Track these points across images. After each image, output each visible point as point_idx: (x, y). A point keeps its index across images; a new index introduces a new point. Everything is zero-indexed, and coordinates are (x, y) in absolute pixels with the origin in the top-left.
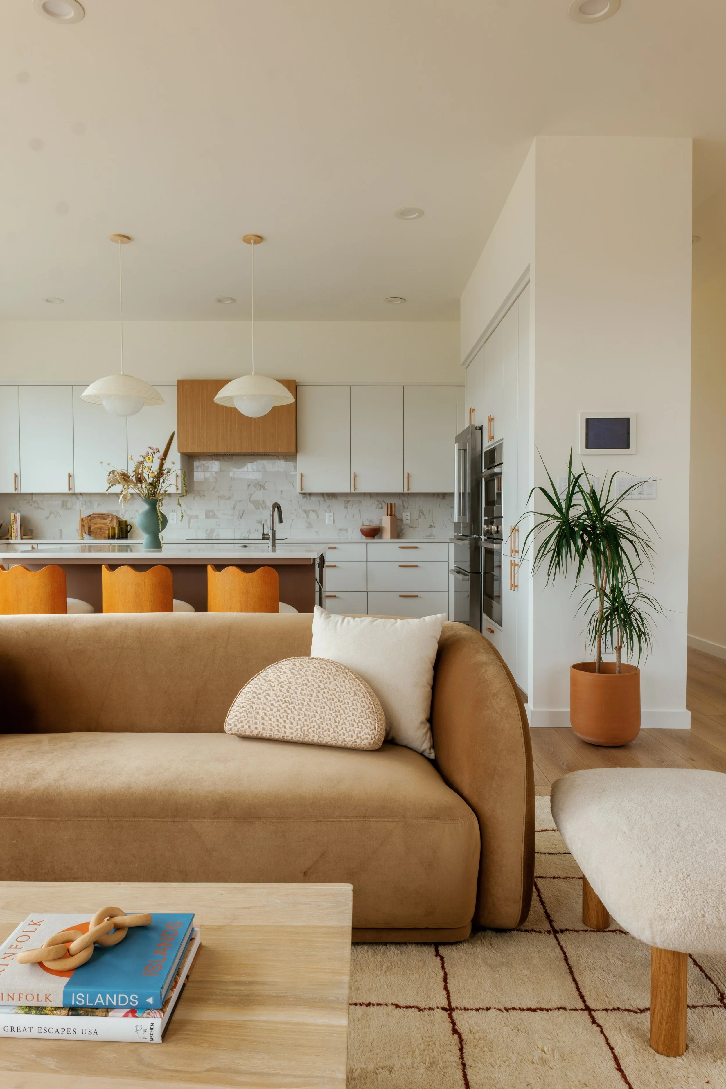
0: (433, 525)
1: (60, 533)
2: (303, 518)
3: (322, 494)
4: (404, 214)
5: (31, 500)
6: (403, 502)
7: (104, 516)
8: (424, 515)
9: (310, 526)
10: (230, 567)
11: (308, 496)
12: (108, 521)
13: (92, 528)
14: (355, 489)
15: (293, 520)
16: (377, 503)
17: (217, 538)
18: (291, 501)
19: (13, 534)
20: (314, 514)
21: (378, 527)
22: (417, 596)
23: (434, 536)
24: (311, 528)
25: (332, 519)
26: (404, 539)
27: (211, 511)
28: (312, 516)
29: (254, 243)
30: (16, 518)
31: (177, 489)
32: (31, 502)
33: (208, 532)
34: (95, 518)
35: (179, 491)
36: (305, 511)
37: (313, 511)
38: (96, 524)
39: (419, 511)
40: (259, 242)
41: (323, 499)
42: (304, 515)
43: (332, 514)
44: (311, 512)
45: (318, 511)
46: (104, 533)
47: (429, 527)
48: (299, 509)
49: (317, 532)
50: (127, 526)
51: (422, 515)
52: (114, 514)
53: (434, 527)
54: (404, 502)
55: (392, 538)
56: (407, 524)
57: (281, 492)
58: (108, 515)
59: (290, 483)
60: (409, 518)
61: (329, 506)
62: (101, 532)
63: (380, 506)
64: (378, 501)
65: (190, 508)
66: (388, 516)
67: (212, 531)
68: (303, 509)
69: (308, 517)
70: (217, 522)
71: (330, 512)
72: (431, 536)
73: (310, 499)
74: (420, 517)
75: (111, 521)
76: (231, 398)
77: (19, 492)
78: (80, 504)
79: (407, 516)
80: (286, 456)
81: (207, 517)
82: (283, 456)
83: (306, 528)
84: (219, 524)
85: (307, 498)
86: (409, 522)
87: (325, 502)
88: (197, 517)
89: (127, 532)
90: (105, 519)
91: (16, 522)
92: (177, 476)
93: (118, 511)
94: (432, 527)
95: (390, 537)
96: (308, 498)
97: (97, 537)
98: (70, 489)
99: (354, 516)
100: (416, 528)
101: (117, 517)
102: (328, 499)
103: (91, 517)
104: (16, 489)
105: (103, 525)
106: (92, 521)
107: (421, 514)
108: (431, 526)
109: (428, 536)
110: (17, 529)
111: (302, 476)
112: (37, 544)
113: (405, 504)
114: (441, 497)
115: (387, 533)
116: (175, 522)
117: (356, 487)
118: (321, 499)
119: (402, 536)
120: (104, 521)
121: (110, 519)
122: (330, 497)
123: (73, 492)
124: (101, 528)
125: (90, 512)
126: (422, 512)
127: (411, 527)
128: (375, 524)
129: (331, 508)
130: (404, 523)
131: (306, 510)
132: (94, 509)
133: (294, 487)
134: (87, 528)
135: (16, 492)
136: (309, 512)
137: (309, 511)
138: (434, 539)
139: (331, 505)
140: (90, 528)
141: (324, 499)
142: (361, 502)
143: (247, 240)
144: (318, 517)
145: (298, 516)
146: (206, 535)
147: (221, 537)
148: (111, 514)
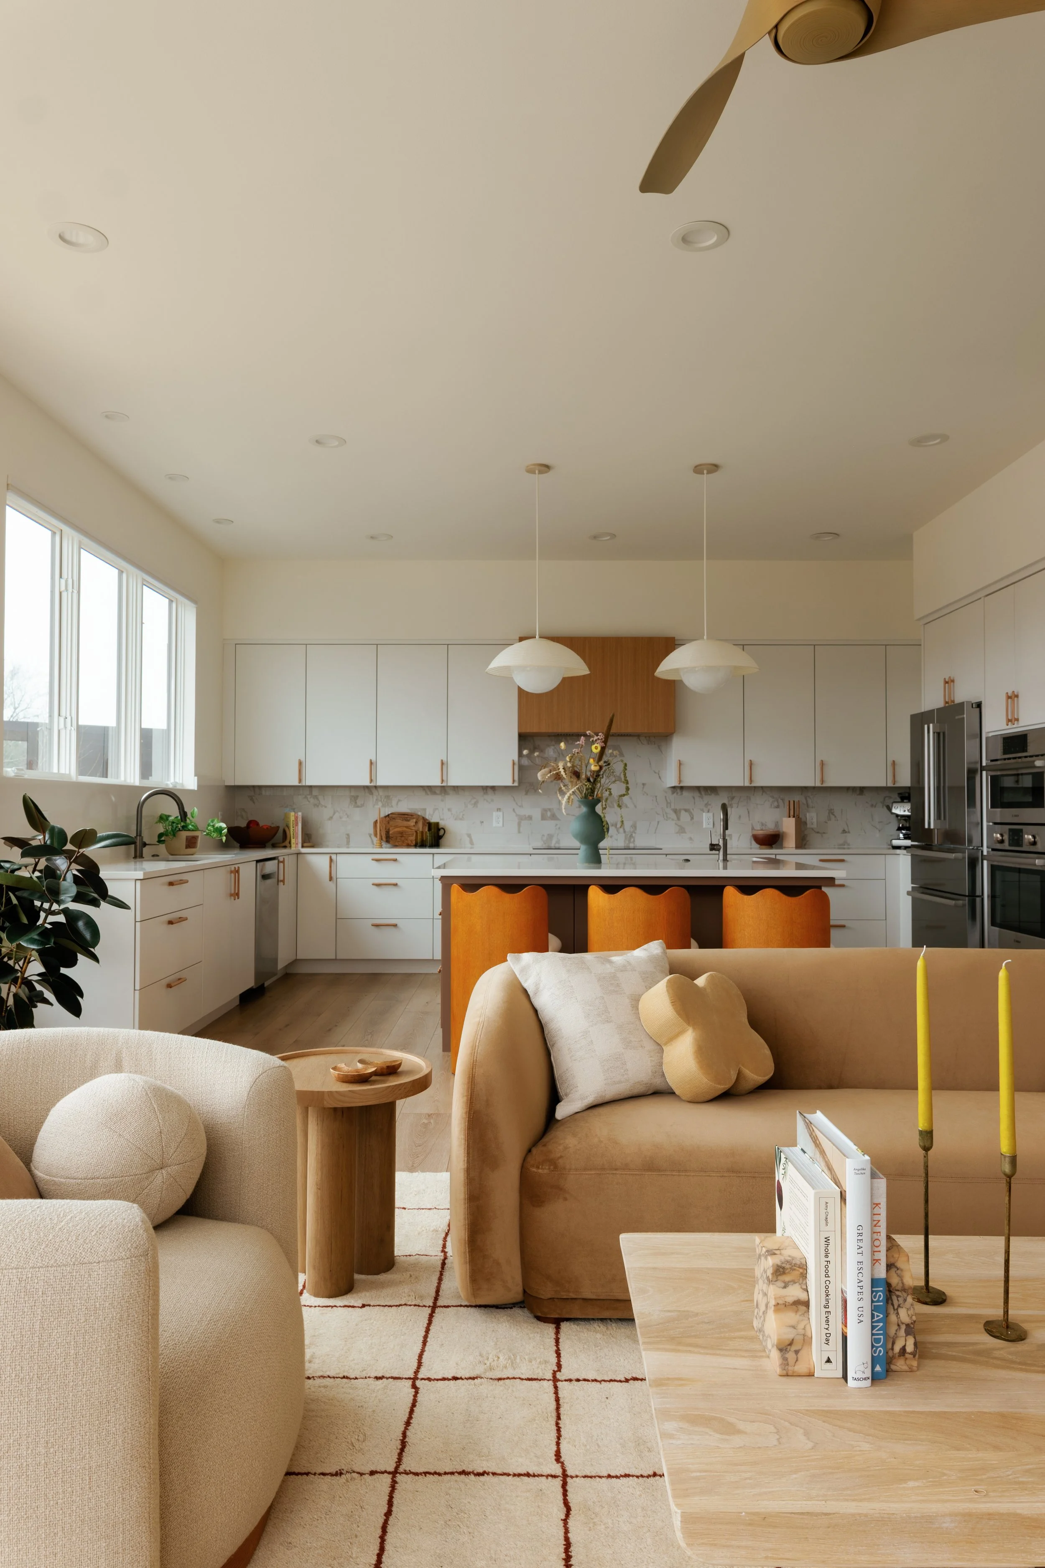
0: (847, 830)
1: (347, 838)
2: (673, 820)
3: (698, 788)
4: (919, 442)
5: (309, 795)
6: (806, 799)
7: (406, 816)
8: (835, 817)
9: (682, 830)
10: (767, 890)
11: (679, 791)
12: (412, 823)
13: (390, 833)
14: (751, 781)
15: (658, 822)
16: (771, 800)
17: (557, 846)
18: (656, 797)
19: (293, 841)
20: (687, 814)
21: (777, 833)
22: (844, 926)
23: (849, 845)
24: (682, 833)
25: (711, 821)
26: (809, 848)
27: (550, 810)
28: (685, 816)
29: (708, 473)
30: (296, 818)
31: (514, 781)
32: (309, 797)
33: (545, 838)
34: (394, 819)
35: (516, 784)
36: (676, 812)
37: (686, 810)
38: (396, 827)
39: (828, 811)
40: (715, 471)
41: (699, 795)
42: (674, 816)
43: (710, 815)
44: (683, 812)
45: (692, 811)
46: (407, 840)
47: (842, 833)
48: (667, 807)
49: (691, 839)
50: (439, 830)
51: (832, 817)
52: (419, 814)
53: (849, 832)
54: (808, 799)
55: (797, 847)
56: (812, 829)
57: (644, 784)
58: (412, 815)
59: (655, 773)
60: (815, 820)
61: (707, 805)
62: (403, 838)
63: (776, 804)
64: (773, 797)
65: (521, 806)
66: (790, 817)
67: (550, 836)
68: (673, 807)
69: (679, 819)
70: (557, 825)
71: (708, 812)
72: (844, 845)
73: (682, 794)
74: (830, 819)
75: (416, 822)
76: (677, 670)
77: (304, 784)
78: (375, 800)
79: (812, 818)
80: (649, 737)
81: (543, 818)
82: (646, 737)
83: (677, 833)
84: (559, 828)
85: (677, 793)
86: (815, 826)
87: (702, 798)
88: (530, 818)
89: (440, 837)
90: (408, 821)
91: (297, 824)
92: (514, 764)
93: (425, 810)
94: (846, 832)
95: (794, 846)
96: (679, 794)
97: (397, 844)
98: (371, 781)
99: (740, 817)
100: (824, 833)
101: (423, 818)
102: (706, 795)
103: (390, 817)
104: (300, 781)
105: (405, 829)
106: (391, 823)
107: (831, 815)
108: (844, 831)
109: (841, 845)
110: (297, 833)
111: (680, 764)
112: (336, 854)
113: (810, 801)
114: (858, 792)
115: (790, 842)
116: (501, 824)
117: (752, 779)
118: (697, 794)
119: (805, 845)
120: (406, 823)
121: (415, 820)
122: (709, 791)
123: (375, 785)
124: (402, 833)
125: (387, 811)
126: (831, 812)
127: (818, 832)
128: (770, 828)
129: (709, 807)
130: (808, 826)
131: (676, 809)
132: (392, 806)
133: (660, 778)
134: (385, 833)
135: (300, 784)
136: (680, 813)
137: (680, 810)
138: (849, 848)
139: (709, 803)
140: (388, 832)
141: (701, 794)
142: (750, 799)
143: (698, 469)
144: (692, 818)
145: (665, 817)
146: (542, 843)
147: (562, 845)
148: (416, 814)
